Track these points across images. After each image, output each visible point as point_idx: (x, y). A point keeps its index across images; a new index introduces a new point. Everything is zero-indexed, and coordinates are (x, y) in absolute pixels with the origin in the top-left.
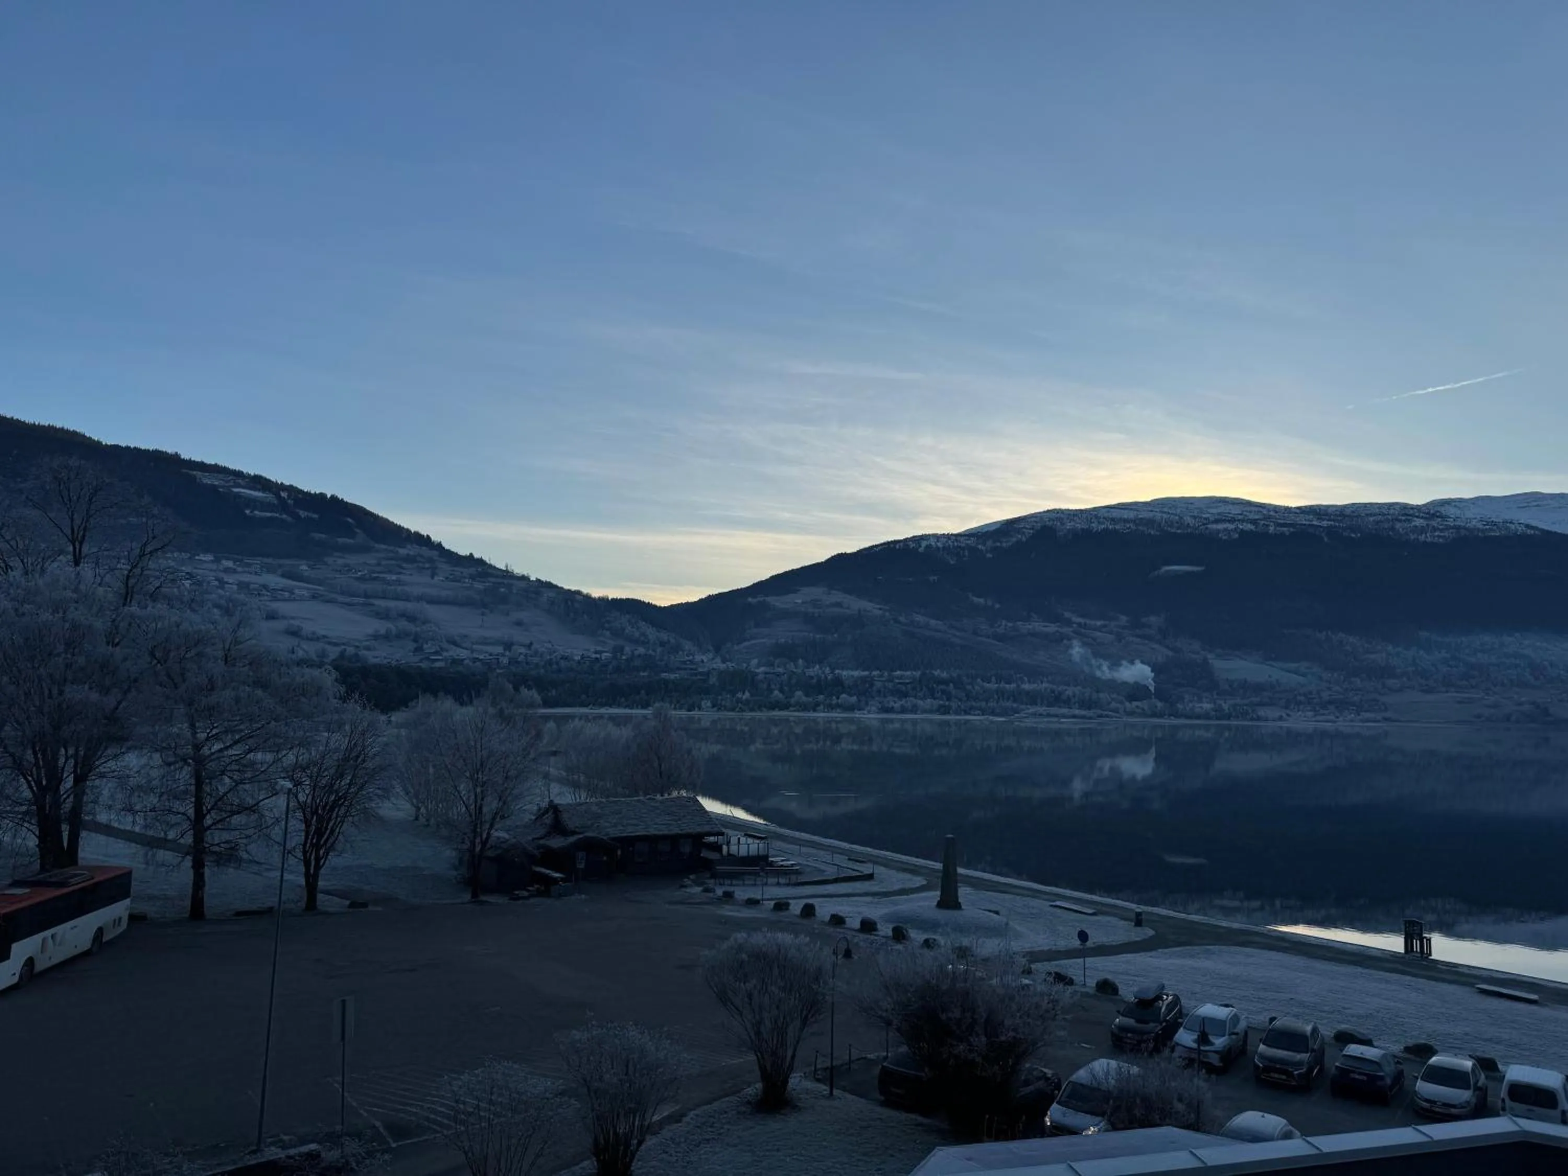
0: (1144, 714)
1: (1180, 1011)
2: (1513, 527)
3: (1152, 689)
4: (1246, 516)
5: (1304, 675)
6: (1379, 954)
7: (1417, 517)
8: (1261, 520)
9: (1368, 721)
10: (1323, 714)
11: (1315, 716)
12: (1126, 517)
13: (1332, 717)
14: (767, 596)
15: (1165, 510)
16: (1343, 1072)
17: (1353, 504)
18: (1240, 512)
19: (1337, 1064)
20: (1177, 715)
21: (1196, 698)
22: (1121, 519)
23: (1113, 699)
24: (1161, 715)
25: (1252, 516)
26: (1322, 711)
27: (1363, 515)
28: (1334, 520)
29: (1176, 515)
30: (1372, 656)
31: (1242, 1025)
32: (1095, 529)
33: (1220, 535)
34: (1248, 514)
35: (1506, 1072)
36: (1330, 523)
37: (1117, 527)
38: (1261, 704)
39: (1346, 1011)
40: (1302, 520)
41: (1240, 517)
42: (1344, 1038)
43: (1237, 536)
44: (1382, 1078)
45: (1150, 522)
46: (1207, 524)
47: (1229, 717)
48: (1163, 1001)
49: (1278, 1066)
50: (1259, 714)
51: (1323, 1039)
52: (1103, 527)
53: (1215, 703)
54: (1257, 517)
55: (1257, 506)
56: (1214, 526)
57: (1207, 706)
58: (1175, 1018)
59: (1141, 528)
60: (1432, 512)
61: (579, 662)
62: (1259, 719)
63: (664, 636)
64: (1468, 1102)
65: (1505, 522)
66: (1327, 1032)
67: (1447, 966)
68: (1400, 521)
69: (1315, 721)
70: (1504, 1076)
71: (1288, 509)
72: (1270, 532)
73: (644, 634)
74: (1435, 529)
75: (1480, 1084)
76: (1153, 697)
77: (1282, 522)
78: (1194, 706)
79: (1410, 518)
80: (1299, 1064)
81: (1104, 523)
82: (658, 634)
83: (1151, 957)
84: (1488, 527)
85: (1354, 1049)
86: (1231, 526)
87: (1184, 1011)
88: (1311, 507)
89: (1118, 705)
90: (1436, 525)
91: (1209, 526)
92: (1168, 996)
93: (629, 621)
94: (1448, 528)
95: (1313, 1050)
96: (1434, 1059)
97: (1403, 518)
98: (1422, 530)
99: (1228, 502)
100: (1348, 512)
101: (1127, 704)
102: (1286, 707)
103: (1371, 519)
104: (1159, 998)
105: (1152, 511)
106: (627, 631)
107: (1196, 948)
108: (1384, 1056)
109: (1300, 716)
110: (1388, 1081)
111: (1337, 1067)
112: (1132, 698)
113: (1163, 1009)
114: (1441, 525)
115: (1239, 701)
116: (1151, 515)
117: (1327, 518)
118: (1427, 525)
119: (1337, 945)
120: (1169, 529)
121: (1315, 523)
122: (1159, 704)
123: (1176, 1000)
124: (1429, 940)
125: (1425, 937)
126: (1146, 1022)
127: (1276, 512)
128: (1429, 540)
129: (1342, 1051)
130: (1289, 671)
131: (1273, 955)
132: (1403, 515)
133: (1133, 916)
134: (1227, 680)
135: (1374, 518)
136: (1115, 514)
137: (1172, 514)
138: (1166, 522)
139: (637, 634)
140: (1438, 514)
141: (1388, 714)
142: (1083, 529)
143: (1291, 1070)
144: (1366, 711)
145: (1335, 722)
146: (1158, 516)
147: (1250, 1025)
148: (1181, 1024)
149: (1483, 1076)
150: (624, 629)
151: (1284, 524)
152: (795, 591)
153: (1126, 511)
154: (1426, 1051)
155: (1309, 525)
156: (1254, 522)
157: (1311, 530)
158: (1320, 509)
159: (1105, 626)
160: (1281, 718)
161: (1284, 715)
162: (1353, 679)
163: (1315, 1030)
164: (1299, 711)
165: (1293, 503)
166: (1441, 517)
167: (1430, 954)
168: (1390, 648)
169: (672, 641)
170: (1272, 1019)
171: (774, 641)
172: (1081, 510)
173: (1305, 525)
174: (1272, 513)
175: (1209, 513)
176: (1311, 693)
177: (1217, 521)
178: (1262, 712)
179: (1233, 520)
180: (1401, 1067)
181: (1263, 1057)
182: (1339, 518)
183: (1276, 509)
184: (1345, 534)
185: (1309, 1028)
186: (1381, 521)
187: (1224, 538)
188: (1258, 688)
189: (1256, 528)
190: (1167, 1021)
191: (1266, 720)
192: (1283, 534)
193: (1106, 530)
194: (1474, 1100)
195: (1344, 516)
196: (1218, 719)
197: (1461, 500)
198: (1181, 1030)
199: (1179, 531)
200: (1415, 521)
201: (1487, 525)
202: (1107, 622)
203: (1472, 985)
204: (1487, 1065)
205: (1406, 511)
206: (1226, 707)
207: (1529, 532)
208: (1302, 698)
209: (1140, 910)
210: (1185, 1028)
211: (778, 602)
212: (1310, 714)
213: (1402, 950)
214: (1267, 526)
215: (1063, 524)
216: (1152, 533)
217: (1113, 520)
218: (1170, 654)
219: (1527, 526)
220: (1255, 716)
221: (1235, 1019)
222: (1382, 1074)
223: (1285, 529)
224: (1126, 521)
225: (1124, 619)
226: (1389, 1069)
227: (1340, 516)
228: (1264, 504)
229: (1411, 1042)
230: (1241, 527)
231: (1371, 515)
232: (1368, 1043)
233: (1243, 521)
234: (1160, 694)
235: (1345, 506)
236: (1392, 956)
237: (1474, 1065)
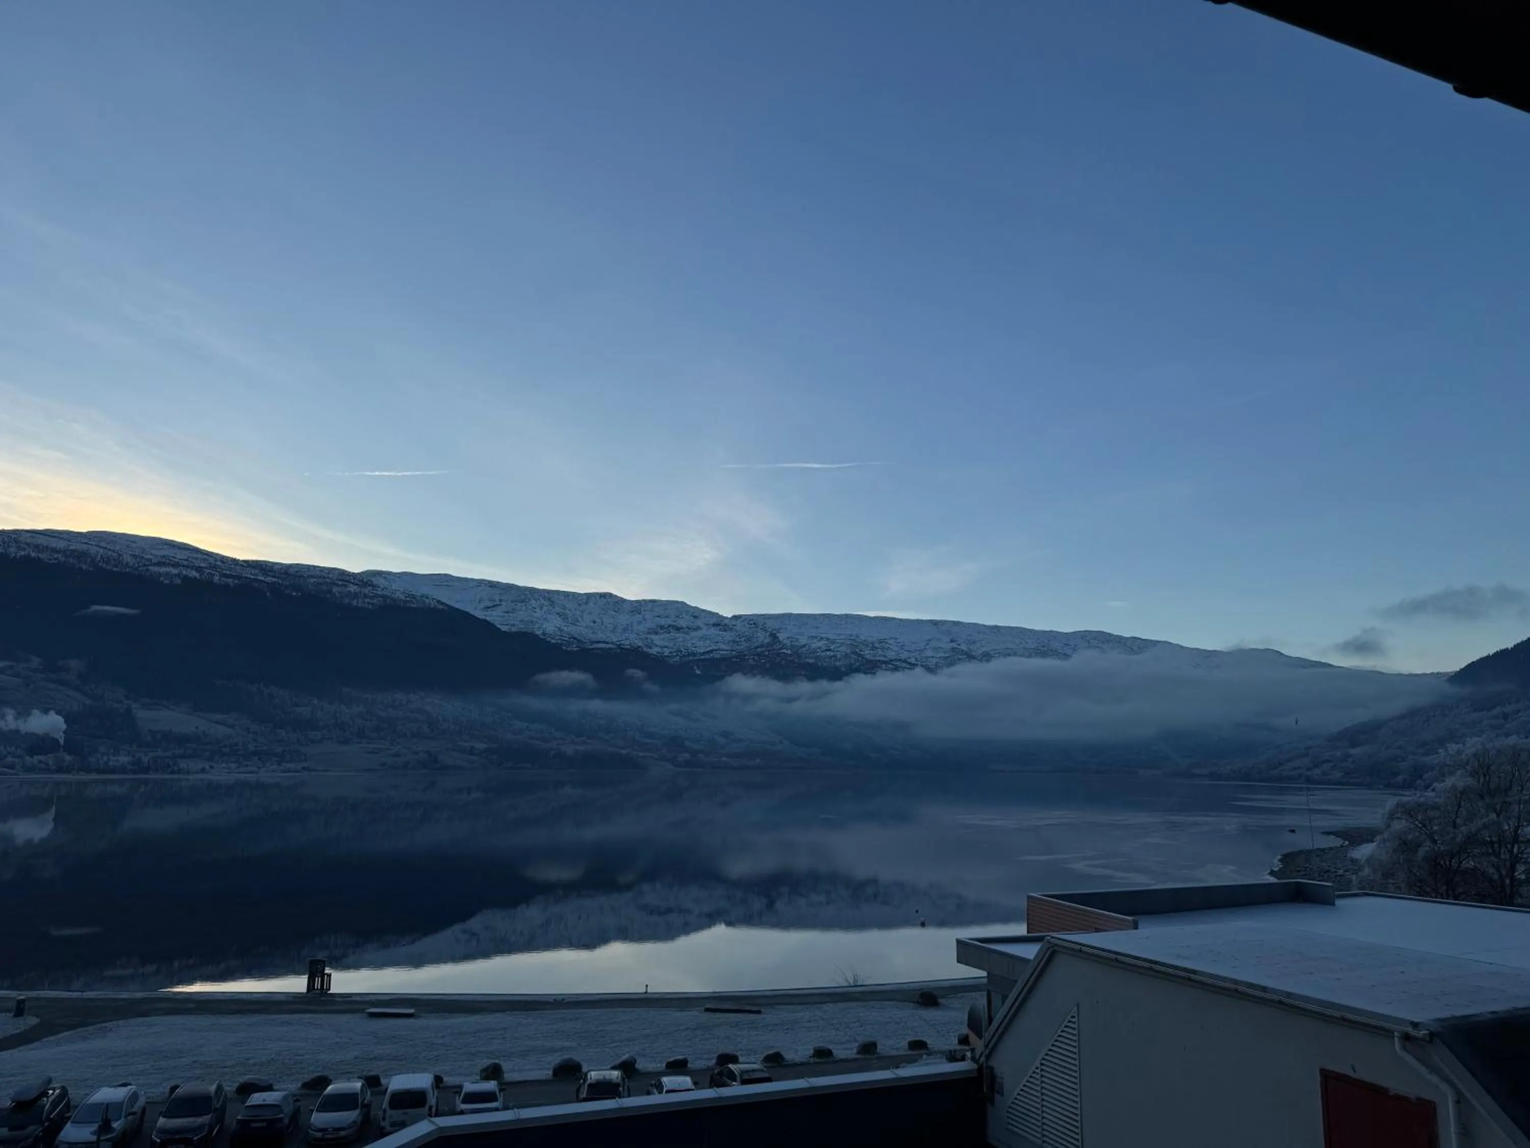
0: (48, 770)
1: (68, 1105)
2: (427, 600)
3: (62, 742)
4: (191, 562)
5: (232, 727)
6: (282, 998)
7: (353, 584)
8: (206, 568)
9: (289, 771)
10: (247, 766)
11: (238, 767)
12: (54, 545)
13: (254, 769)
16: (244, 1124)
17: (297, 564)
18: (185, 557)
19: (239, 1118)
20: (89, 771)
21: (112, 751)
22: (47, 547)
23: (9, 753)
24: (68, 771)
25: (197, 564)
26: (245, 763)
27: (305, 575)
28: (278, 578)
29: (114, 551)
30: (299, 710)
31: (142, 1101)
32: (13, 555)
33: (161, 579)
34: (194, 561)
35: (388, 1084)
36: (274, 579)
38: (183, 757)
39: (251, 1062)
40: (248, 573)
41: (185, 563)
42: (246, 1089)
43: (179, 581)
44: (281, 1120)
45: (81, 555)
46: (148, 565)
47: (147, 770)
48: (48, 1097)
49: (178, 1137)
50: (181, 766)
51: (226, 1096)
52: (22, 553)
53: (134, 756)
54: (203, 565)
55: (205, 554)
56: (156, 569)
57: (124, 759)
58: (61, 1113)
59: (71, 560)
60: (365, 580)
62: (180, 771)
64: (354, 1122)
65: (422, 596)
66: (230, 1088)
67: (342, 997)
68: (338, 585)
69: (239, 773)
70: (387, 1089)
71: (235, 561)
72: (215, 581)
74: (366, 596)
75: (365, 1102)
76: (62, 749)
77: (228, 572)
78: (109, 759)
79: (346, 583)
80: (200, 1128)
81: (24, 549)
83: (32, 1049)
84: (408, 599)
85: (257, 1098)
86: (175, 571)
87: (72, 1103)
88: (257, 562)
89: (17, 760)
90: (367, 592)
91: (151, 568)
92: (54, 1090)
94: (377, 596)
95: (216, 1109)
96: (330, 1088)
97: (340, 583)
98: (356, 595)
99: (174, 546)
100: (291, 571)
101: (28, 758)
102: (210, 759)
103: (312, 580)
104: (44, 1094)
105: (86, 543)
107: (90, 1028)
108: (285, 1097)
109: (224, 768)
110: (286, 1121)
111: (238, 1120)
112: (32, 751)
113: (47, 1107)
114: (372, 593)
115: (160, 753)
116: (85, 547)
117: (272, 574)
118: (360, 592)
119: (244, 996)
120: (104, 565)
121: (260, 578)
122: (68, 758)
123: (64, 1092)
124: (329, 976)
125: (326, 974)
126: (22, 1127)
127: (224, 563)
128: (360, 605)
129: (244, 1102)
130: (218, 723)
131: (178, 1019)
132: (342, 580)
133: (13, 1004)
134: (150, 731)
135: (316, 580)
136: (41, 540)
137: (110, 550)
138: (102, 557)
140: (370, 583)
141: (305, 765)
143: (190, 1136)
144: (287, 762)
145: (257, 773)
146: (93, 550)
147: (148, 1100)
148: (69, 1118)
149: (369, 1093)
151: (230, 574)
153: (55, 539)
154: (322, 1082)
155: (254, 579)
156: (199, 569)
157: (256, 585)
158: (266, 565)
159: (11, 667)
160: (203, 771)
161: (208, 767)
162: (278, 731)
163: (219, 1088)
164: (223, 762)
165: (241, 556)
166: (373, 586)
167: (329, 989)
168: (316, 702)
170: (175, 1087)
173: (250, 578)
174: (219, 563)
175: (151, 554)
176: (236, 745)
177: (159, 564)
178: (183, 764)
179: (176, 565)
180: (298, 1104)
181: (162, 1131)
182: (283, 576)
183: (224, 559)
184: (287, 592)
185: (213, 1088)
186: (322, 584)
187: (167, 582)
188: (183, 740)
189: (200, 575)
190: (48, 1119)
191: (188, 772)
192: (227, 586)
193: (26, 558)
194: (360, 1117)
195: (289, 575)
196: (135, 772)
197: (389, 573)
198: (69, 1125)
199: (115, 569)
200: (350, 587)
201: (408, 597)
202: (13, 664)
203: (362, 1011)
204: (373, 1082)
205: (343, 576)
206: (145, 759)
207: (441, 607)
208: (227, 750)
209: (22, 997)
210: (72, 1122)
212: (233, 766)
213: (305, 990)
214: (213, 575)
216: (84, 567)
218: (88, 702)
219: (439, 602)
220: (176, 768)
221: (134, 1097)
222: (281, 1116)
223: (230, 580)
224: (55, 550)
225: (36, 661)
226: (288, 1109)
227: (285, 574)
228: (213, 553)
229: (308, 1077)
230: (184, 573)
231: (312, 577)
232: (269, 1088)
233: (187, 567)
234: (70, 746)
235: (291, 566)
236: (294, 997)
237: (363, 1086)
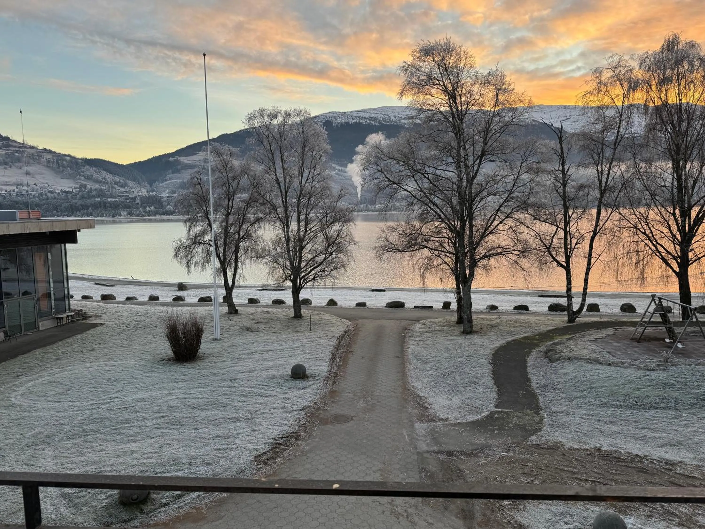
2: (529, 122)
12: (365, 116)
14: (180, 157)
15: (383, 113)
22: (362, 117)
29: (387, 115)
32: (351, 123)
33: (406, 126)
34: (419, 115)
37: (361, 121)
43: (413, 126)
45: (375, 119)
46: (400, 120)
52: (354, 121)
56: (403, 121)
59: (371, 122)
61: (59, 193)
63: (117, 179)
73: (105, 178)
81: (355, 119)
82: (113, 178)
93: (95, 171)
105: (377, 113)
106: (94, 176)
114: (500, 121)
116: (376, 115)
136: (361, 114)
138: (383, 119)
139: (100, 178)
142: (345, 122)
146: (379, 116)
150: (92, 176)
151: (434, 120)
152: (195, 154)
153: (365, 113)
156: (421, 119)
169: (121, 181)
171: (181, 181)
172: (345, 113)
175: (402, 115)
177: (405, 119)
179: (412, 119)
186: (476, 118)
189: (422, 123)
192: (433, 126)
193: (356, 123)
199: (388, 124)
211: (185, 160)
215: (336, 120)
216: (376, 124)
217: (359, 117)
224: (365, 118)
228: (426, 109)
